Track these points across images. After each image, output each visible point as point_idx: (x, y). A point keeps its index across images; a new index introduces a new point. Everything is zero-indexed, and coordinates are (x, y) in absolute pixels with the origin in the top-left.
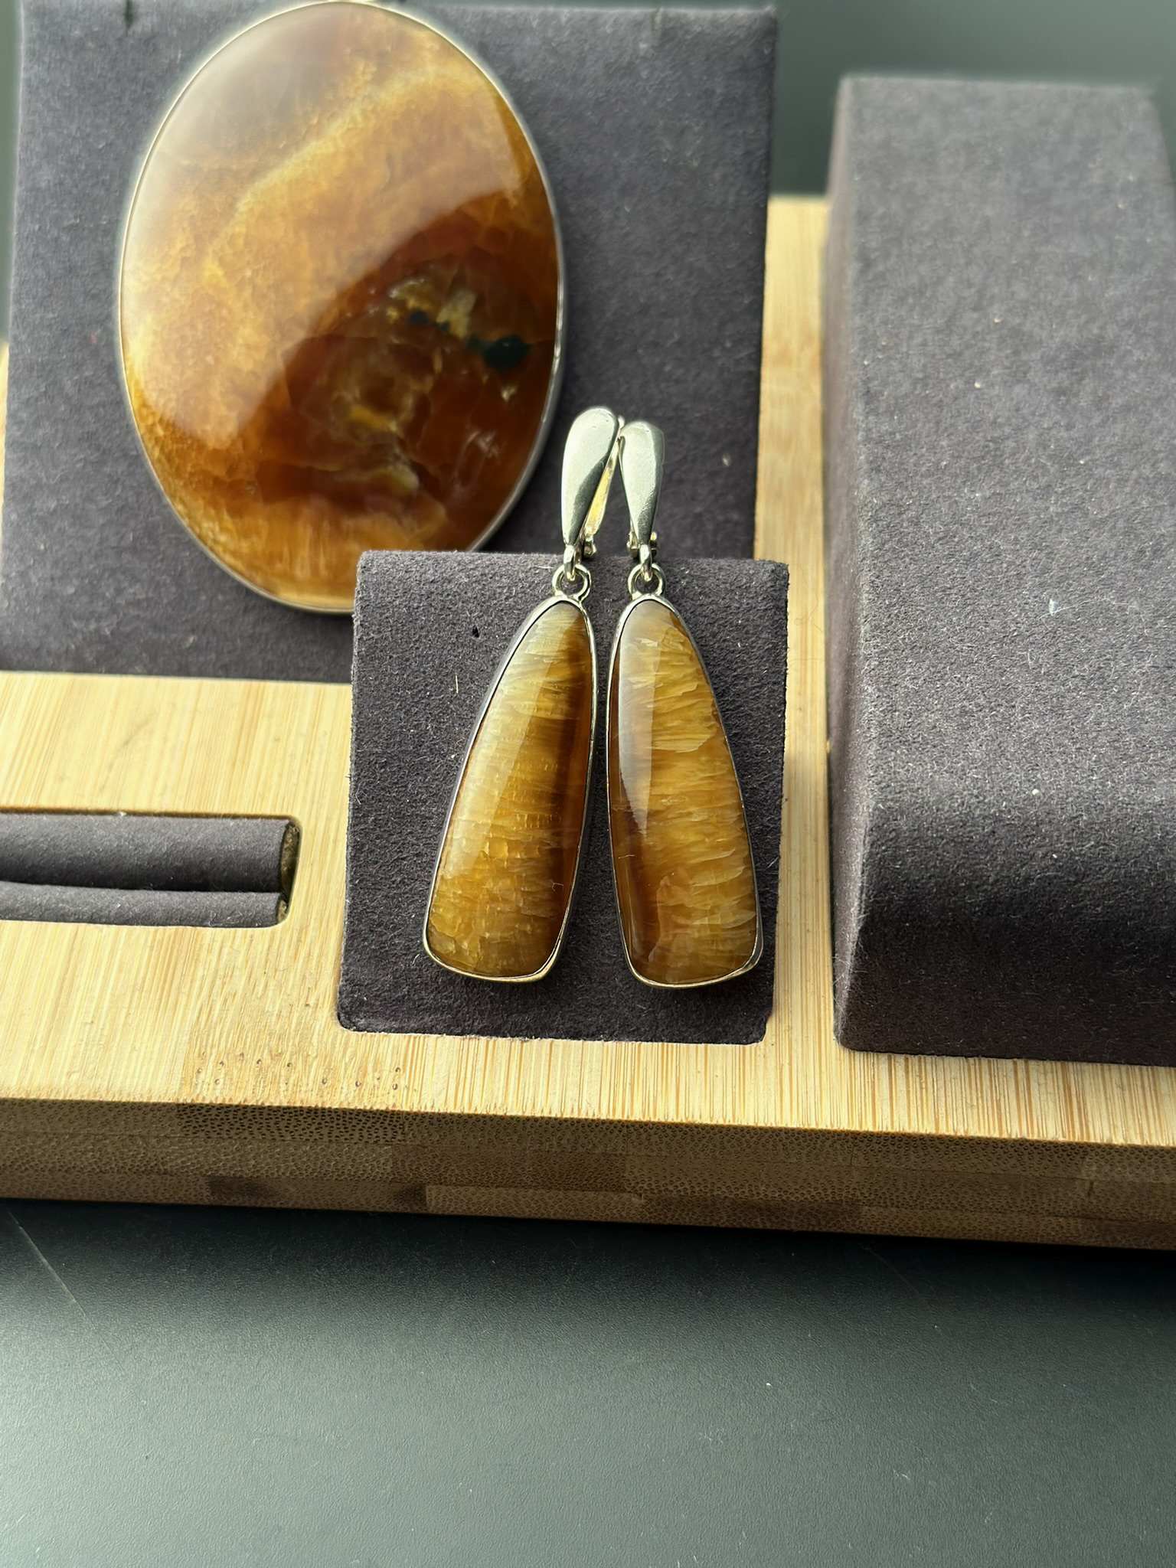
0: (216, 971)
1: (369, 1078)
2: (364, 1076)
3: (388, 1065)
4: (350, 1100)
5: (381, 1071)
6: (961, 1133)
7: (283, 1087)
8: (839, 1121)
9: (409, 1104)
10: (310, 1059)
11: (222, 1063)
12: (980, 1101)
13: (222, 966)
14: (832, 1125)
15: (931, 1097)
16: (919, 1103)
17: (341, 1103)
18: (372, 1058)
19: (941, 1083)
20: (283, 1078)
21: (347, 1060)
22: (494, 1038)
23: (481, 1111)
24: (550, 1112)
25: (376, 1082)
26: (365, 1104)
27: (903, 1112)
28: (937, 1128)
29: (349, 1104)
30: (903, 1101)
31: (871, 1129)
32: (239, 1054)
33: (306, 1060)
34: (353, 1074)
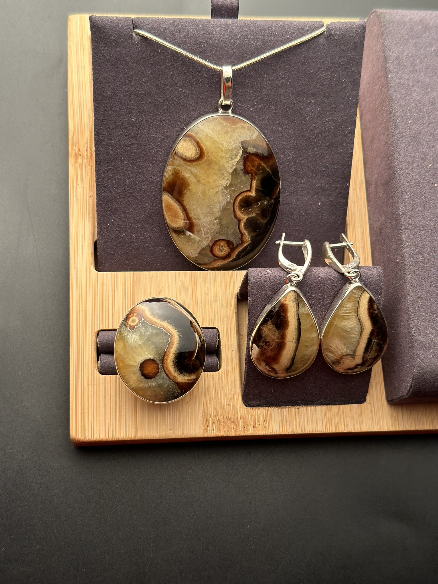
2: (255, 424)
3: (261, 419)
5: (260, 422)
9: (269, 433)
18: (256, 418)
21: (249, 419)
23: (290, 433)
24: (309, 432)
25: (259, 426)
26: (257, 433)
28: (416, 428)
29: (252, 434)
32: (218, 419)
33: (238, 420)
34: (252, 424)
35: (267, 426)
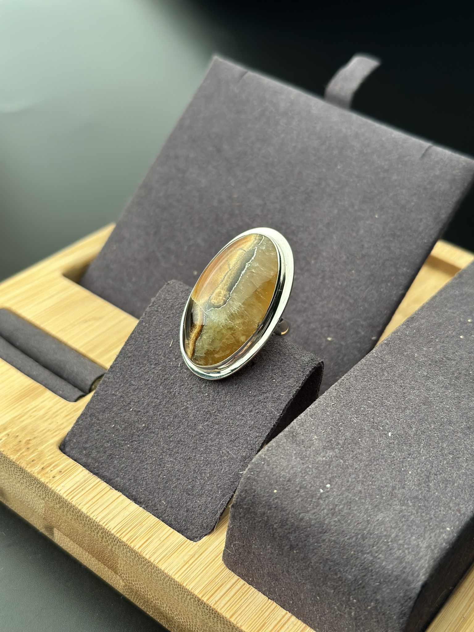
0: (37, 406)
1: (47, 469)
2: (48, 466)
3: (59, 468)
4: (35, 472)
5: (55, 469)
6: (239, 625)
7: (19, 454)
8: (196, 590)
9: (53, 486)
10: (37, 451)
11: (8, 435)
12: (258, 618)
13: (41, 405)
14: (192, 589)
15: (240, 603)
16: (233, 603)
17: (31, 471)
18: (56, 463)
19: (250, 601)
20: (22, 451)
21: (48, 458)
22: (103, 481)
23: (74, 503)
24: (96, 518)
25: (49, 472)
26: (39, 476)
27: (224, 602)
28: (231, 617)
29: (34, 473)
30: (227, 599)
31: (205, 601)
32: (17, 435)
33: (34, 450)
34: (45, 465)
35: (57, 477)
